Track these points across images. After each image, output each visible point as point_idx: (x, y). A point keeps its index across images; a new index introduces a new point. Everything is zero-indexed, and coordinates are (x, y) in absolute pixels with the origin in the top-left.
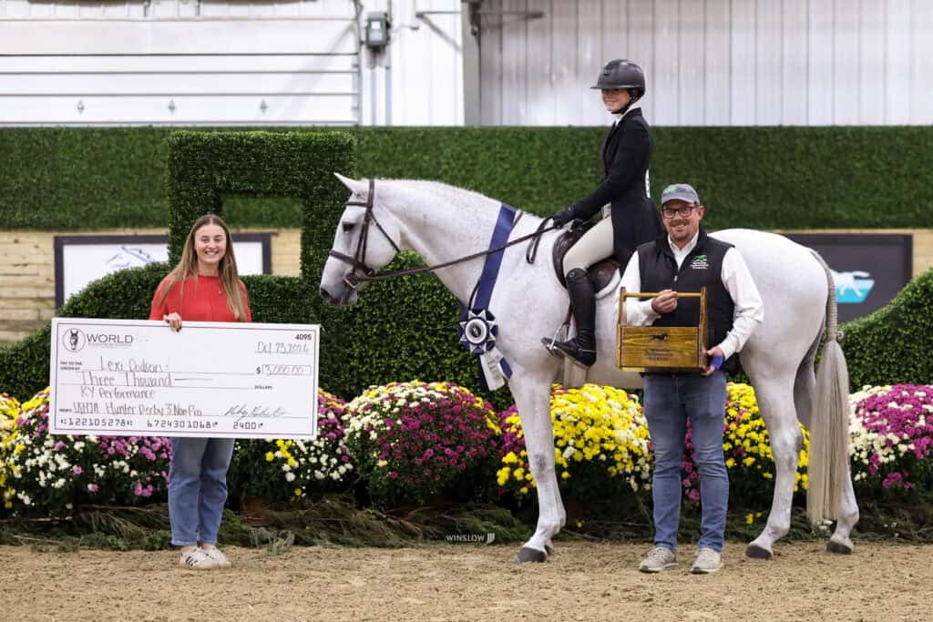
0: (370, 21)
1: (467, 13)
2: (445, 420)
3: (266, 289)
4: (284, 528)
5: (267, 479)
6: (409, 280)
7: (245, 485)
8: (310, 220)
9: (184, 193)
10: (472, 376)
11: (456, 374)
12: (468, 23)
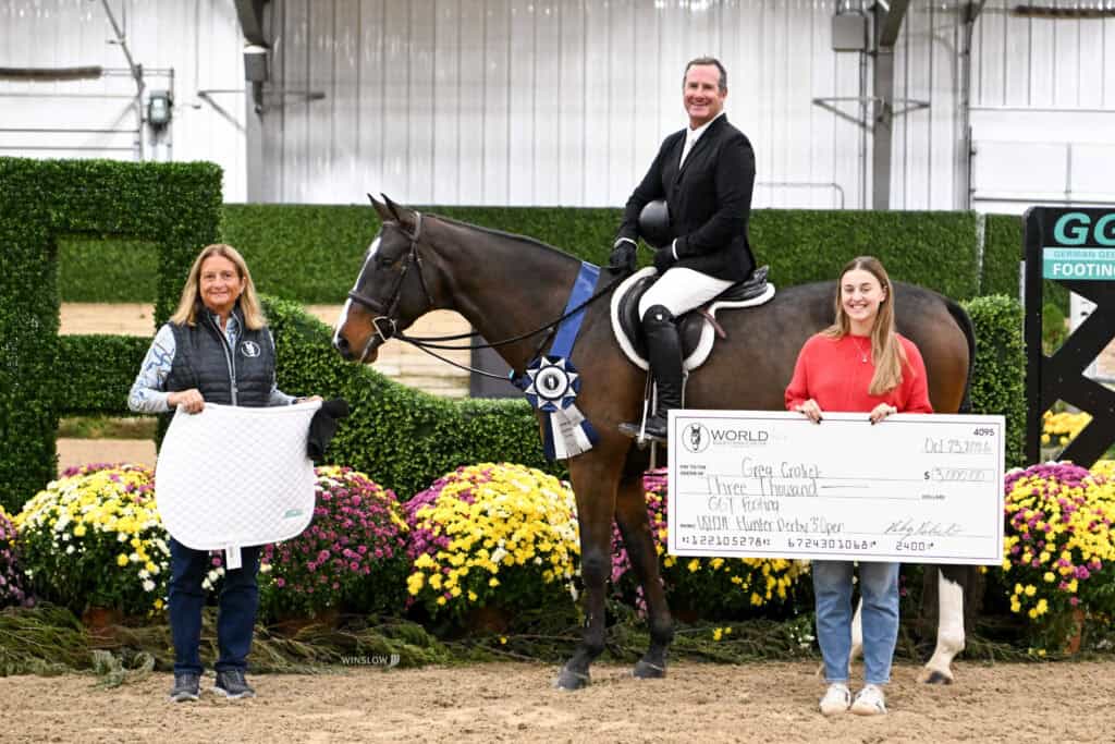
0: (152, 99)
1: (250, 91)
2: (342, 514)
3: (112, 351)
4: (140, 650)
5: (118, 588)
6: (291, 342)
7: (89, 596)
8: (168, 267)
9: (11, 233)
10: (367, 458)
11: (347, 456)
12: (252, 100)
